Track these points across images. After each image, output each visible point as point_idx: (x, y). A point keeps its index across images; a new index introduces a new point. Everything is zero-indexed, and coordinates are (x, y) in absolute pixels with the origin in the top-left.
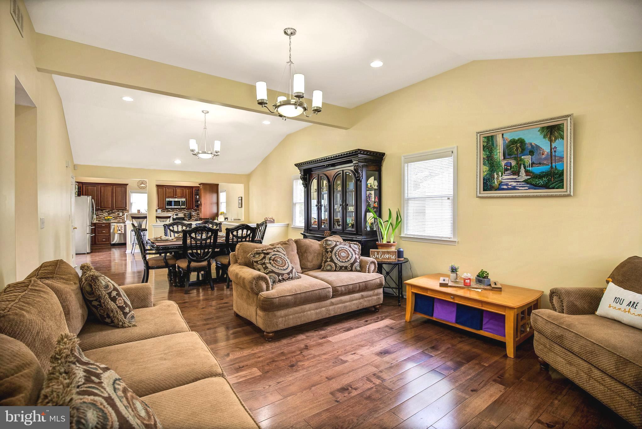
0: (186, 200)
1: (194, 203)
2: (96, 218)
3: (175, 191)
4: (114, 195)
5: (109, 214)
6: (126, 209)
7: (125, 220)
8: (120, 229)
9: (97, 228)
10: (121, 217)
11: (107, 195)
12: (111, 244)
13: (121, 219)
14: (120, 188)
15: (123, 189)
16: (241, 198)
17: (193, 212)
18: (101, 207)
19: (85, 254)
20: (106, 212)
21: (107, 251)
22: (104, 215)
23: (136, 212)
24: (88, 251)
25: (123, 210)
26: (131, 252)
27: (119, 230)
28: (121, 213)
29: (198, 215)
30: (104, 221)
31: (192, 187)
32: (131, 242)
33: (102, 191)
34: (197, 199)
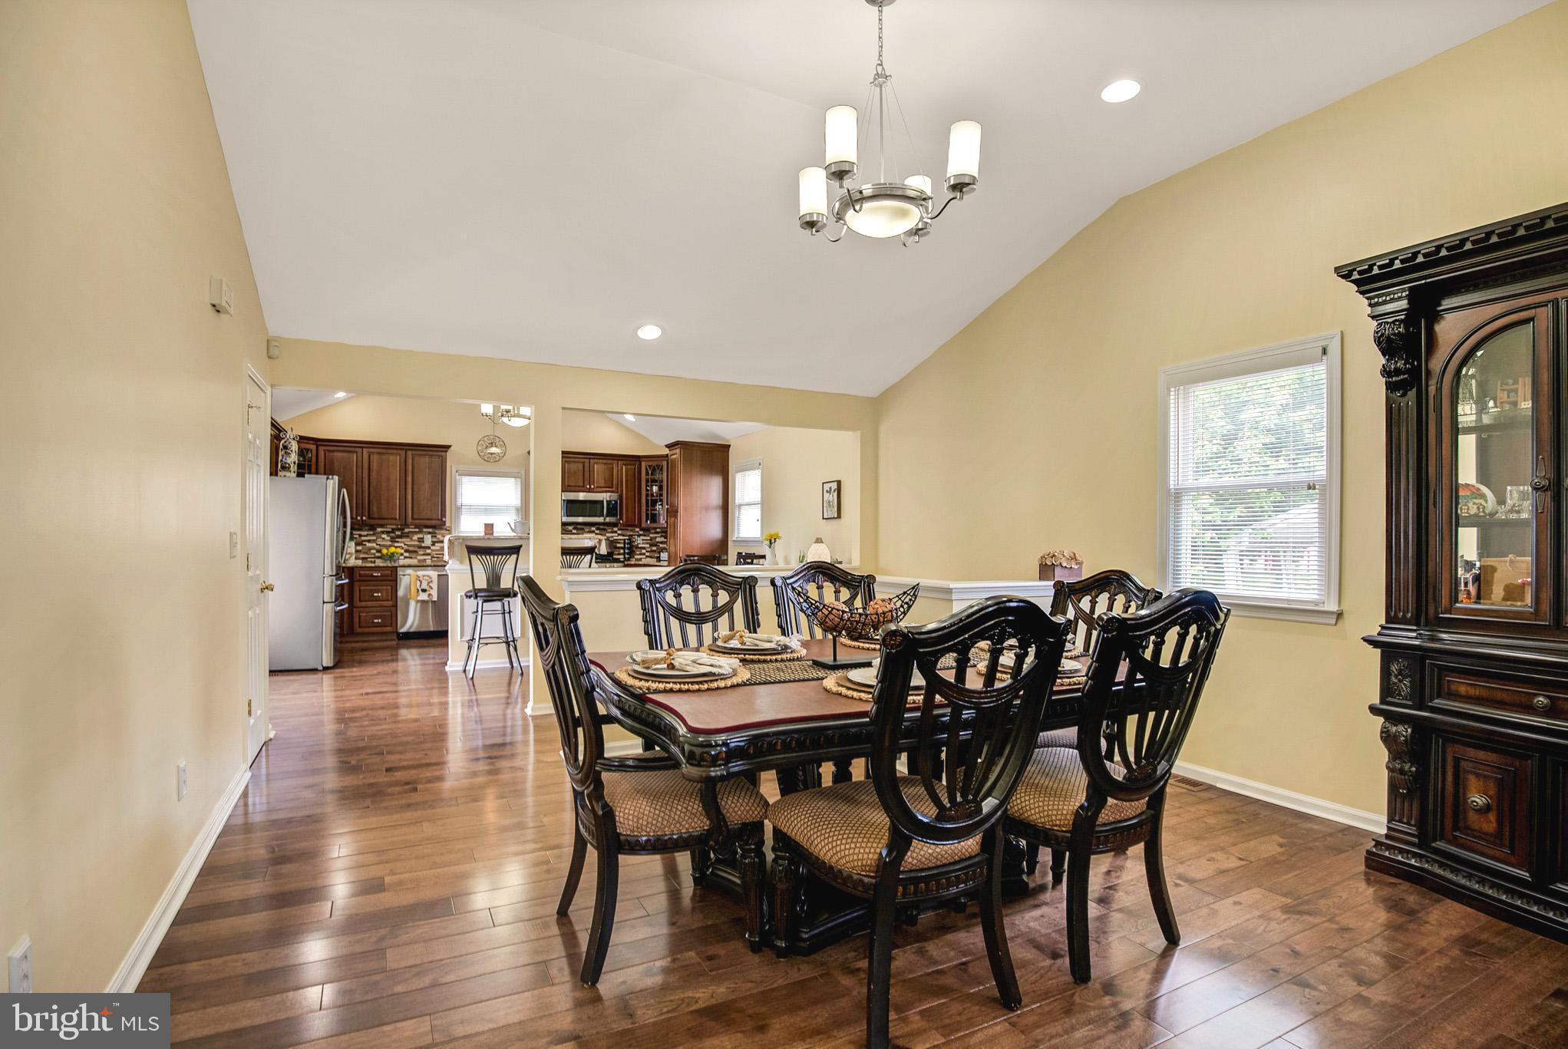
0: (621, 497)
1: (644, 508)
2: (357, 551)
3: (587, 469)
4: (409, 479)
5: (393, 540)
6: (444, 523)
7: (446, 558)
8: (424, 586)
9: (356, 584)
10: (429, 548)
11: (388, 479)
12: (398, 634)
13: (429, 554)
14: (427, 459)
15: (436, 460)
16: (834, 486)
17: (639, 536)
18: (369, 517)
19: (314, 670)
20: (383, 532)
21: (387, 661)
22: (380, 542)
23: (480, 531)
24: (327, 661)
25: (434, 527)
26: (461, 668)
27: (424, 591)
28: (429, 536)
29: (651, 545)
30: (379, 563)
31: (636, 459)
32: (462, 635)
33: (375, 468)
34: (652, 495)
